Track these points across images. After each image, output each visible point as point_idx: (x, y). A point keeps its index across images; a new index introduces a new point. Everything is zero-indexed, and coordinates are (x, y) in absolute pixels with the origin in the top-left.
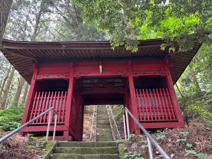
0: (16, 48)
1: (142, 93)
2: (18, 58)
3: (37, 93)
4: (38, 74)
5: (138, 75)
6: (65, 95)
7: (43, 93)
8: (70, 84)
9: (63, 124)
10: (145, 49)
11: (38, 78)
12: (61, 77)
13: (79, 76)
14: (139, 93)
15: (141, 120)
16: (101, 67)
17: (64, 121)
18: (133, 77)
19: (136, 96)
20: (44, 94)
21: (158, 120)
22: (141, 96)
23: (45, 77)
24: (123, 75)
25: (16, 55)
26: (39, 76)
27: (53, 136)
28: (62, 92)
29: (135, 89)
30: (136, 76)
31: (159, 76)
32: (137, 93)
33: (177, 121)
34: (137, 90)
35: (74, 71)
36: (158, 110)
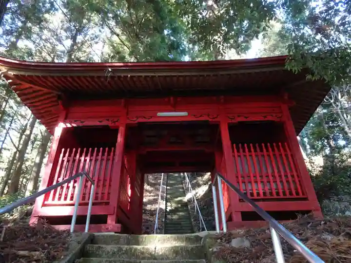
1: (244, 151)
2: (34, 92)
3: (63, 150)
4: (66, 119)
5: (237, 120)
6: (112, 154)
7: (74, 149)
8: (119, 136)
9: (107, 204)
12: (105, 123)
13: (136, 122)
14: (238, 152)
17: (108, 199)
19: (234, 156)
22: (242, 156)
23: (79, 124)
24: (210, 120)
25: (31, 87)
27: (85, 224)
28: (107, 149)
29: (232, 144)
30: (234, 121)
31: (273, 122)
32: (235, 151)
33: (306, 199)
34: (234, 145)
35: (127, 114)
36: (271, 178)
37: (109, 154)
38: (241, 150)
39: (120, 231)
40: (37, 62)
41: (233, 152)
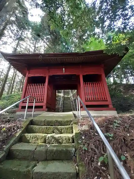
0: (16, 58)
3: (28, 84)
4: (29, 74)
5: (85, 74)
6: (44, 86)
8: (46, 79)
9: (43, 102)
10: (90, 58)
11: (29, 76)
12: (41, 75)
13: (52, 75)
14: (86, 85)
15: (86, 100)
16: (64, 69)
17: (43, 100)
18: (83, 75)
19: (84, 86)
20: (33, 85)
21: (96, 100)
23: (33, 76)
26: (29, 75)
27: (33, 108)
28: (43, 84)
32: (85, 84)
33: (107, 101)
34: (84, 82)
35: (49, 72)
36: (96, 94)
37: (43, 86)
38: (87, 84)
39: (47, 111)
40: (19, 54)
41: (84, 85)
